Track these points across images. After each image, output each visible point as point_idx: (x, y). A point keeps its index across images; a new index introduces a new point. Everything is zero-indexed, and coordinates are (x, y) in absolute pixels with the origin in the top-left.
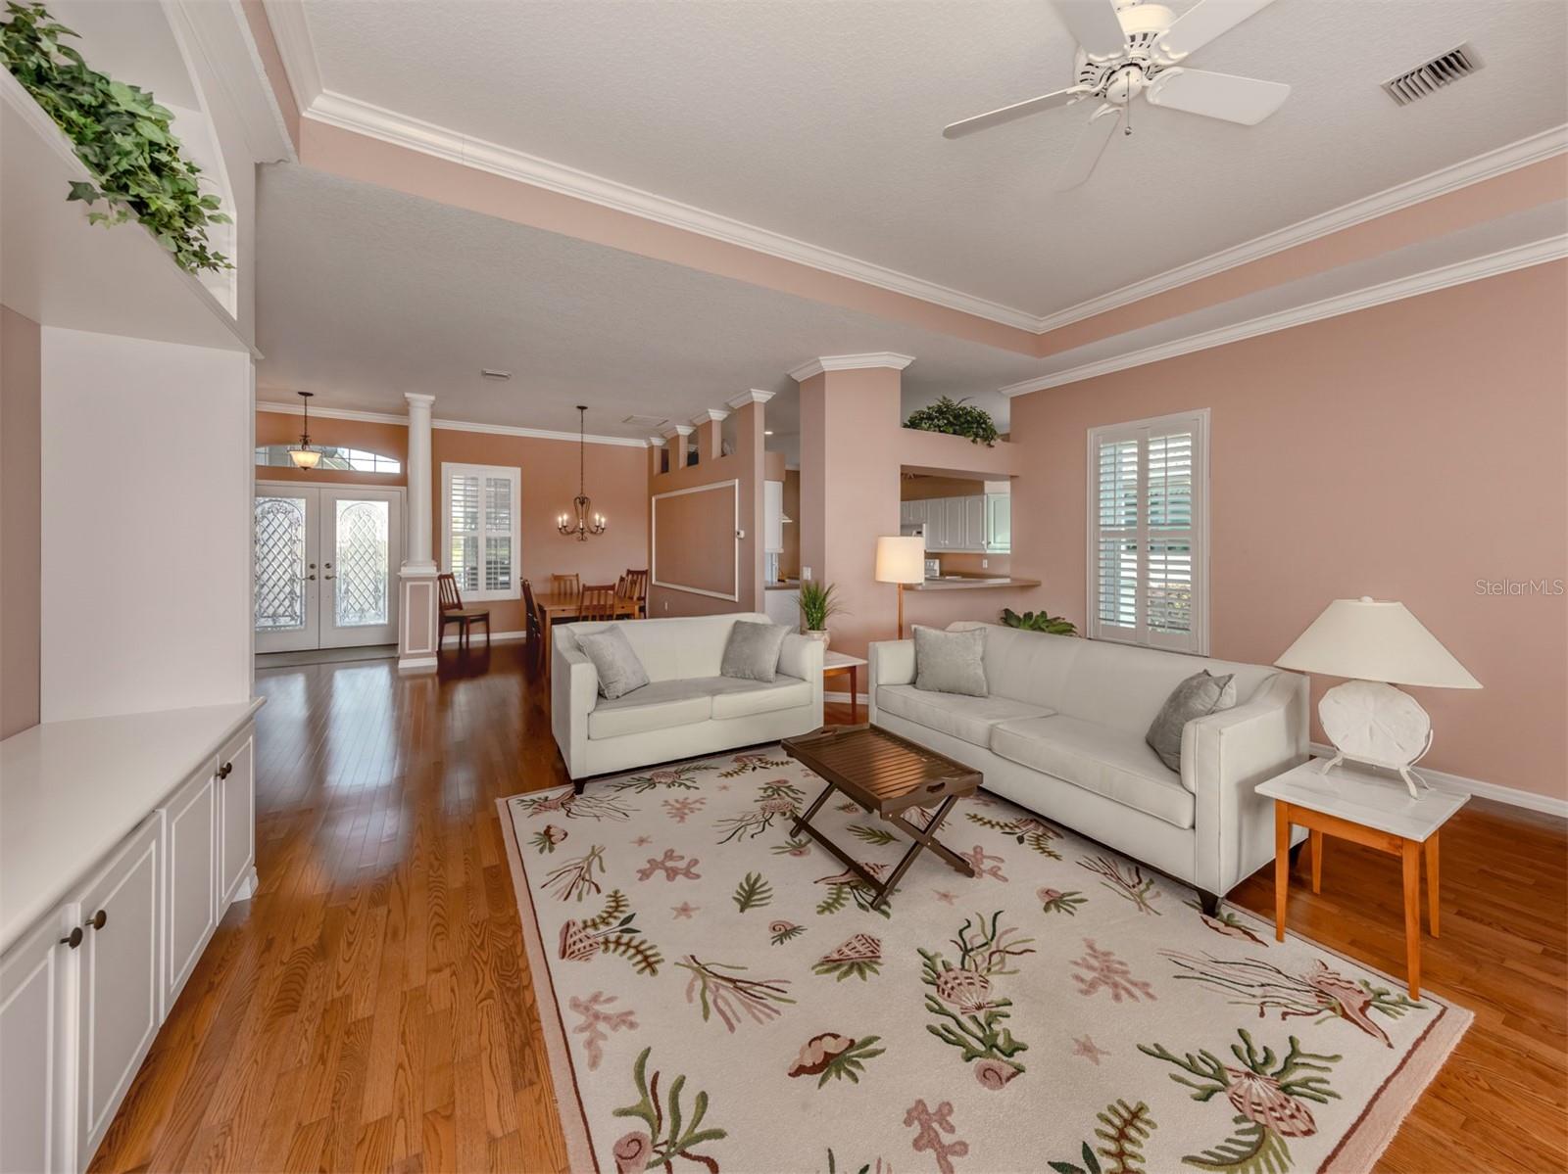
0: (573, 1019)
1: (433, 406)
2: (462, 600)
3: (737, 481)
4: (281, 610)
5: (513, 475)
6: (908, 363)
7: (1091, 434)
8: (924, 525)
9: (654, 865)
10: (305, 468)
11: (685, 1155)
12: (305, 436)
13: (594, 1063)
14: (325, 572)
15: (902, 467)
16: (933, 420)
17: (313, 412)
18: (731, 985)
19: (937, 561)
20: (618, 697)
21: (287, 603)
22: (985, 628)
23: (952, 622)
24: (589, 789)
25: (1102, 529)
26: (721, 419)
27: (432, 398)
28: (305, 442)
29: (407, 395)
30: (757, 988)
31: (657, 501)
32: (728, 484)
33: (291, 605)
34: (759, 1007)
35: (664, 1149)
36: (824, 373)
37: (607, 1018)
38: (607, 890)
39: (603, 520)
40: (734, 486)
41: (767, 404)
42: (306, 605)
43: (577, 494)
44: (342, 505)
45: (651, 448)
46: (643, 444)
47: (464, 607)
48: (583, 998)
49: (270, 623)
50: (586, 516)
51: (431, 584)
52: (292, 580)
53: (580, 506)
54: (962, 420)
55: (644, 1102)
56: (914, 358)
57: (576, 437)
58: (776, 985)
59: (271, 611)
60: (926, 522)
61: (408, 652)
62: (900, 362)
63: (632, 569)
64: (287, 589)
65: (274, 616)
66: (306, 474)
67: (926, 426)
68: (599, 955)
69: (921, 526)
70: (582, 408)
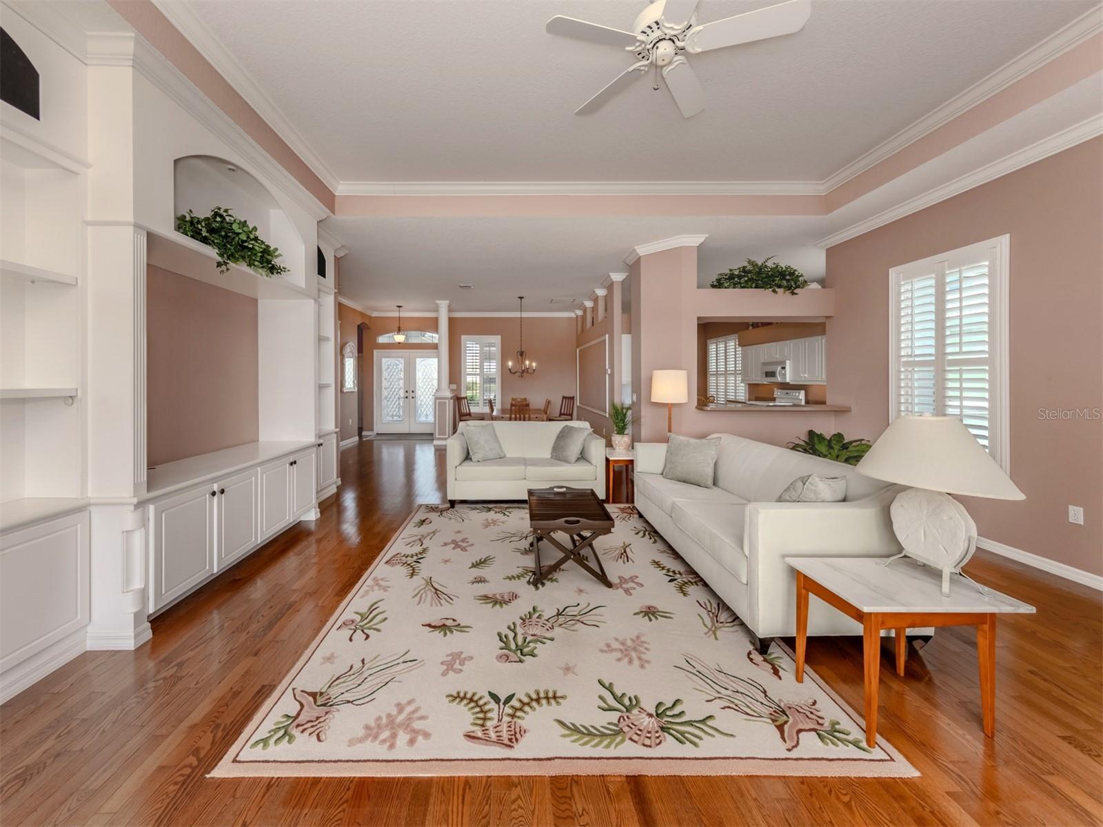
0: (370, 582)
1: (449, 306)
2: (472, 411)
3: (607, 335)
4: (394, 414)
5: (496, 339)
6: (702, 240)
7: (893, 272)
8: (788, 362)
9: (454, 542)
10: (399, 343)
11: (363, 631)
12: (399, 327)
13: (362, 597)
14: (412, 395)
15: (699, 318)
16: (734, 279)
17: (404, 314)
18: (434, 591)
19: (803, 392)
20: (479, 461)
21: (397, 410)
22: (720, 438)
23: (712, 433)
24: (457, 506)
25: (904, 359)
26: (605, 295)
27: (448, 302)
28: (399, 330)
29: (437, 302)
30: (444, 595)
31: (580, 351)
32: (602, 339)
33: (399, 411)
34: (437, 602)
35: (358, 627)
36: (640, 258)
37: (380, 586)
38: (424, 546)
39: (534, 364)
40: (605, 340)
41: (623, 282)
42: (404, 411)
43: (519, 349)
44: (418, 360)
45: (577, 316)
46: (572, 315)
47: (473, 415)
48: (379, 577)
49: (391, 419)
50: (523, 362)
51: (447, 401)
52: (399, 398)
53: (519, 356)
54: (764, 276)
55: (366, 613)
56: (707, 235)
57: (517, 315)
58: (451, 597)
59: (391, 413)
60: (790, 360)
61: (437, 436)
62: (695, 240)
63: (565, 396)
64: (397, 403)
65: (392, 416)
66: (399, 346)
67: (726, 285)
68: (399, 566)
69: (785, 363)
70: (521, 298)
